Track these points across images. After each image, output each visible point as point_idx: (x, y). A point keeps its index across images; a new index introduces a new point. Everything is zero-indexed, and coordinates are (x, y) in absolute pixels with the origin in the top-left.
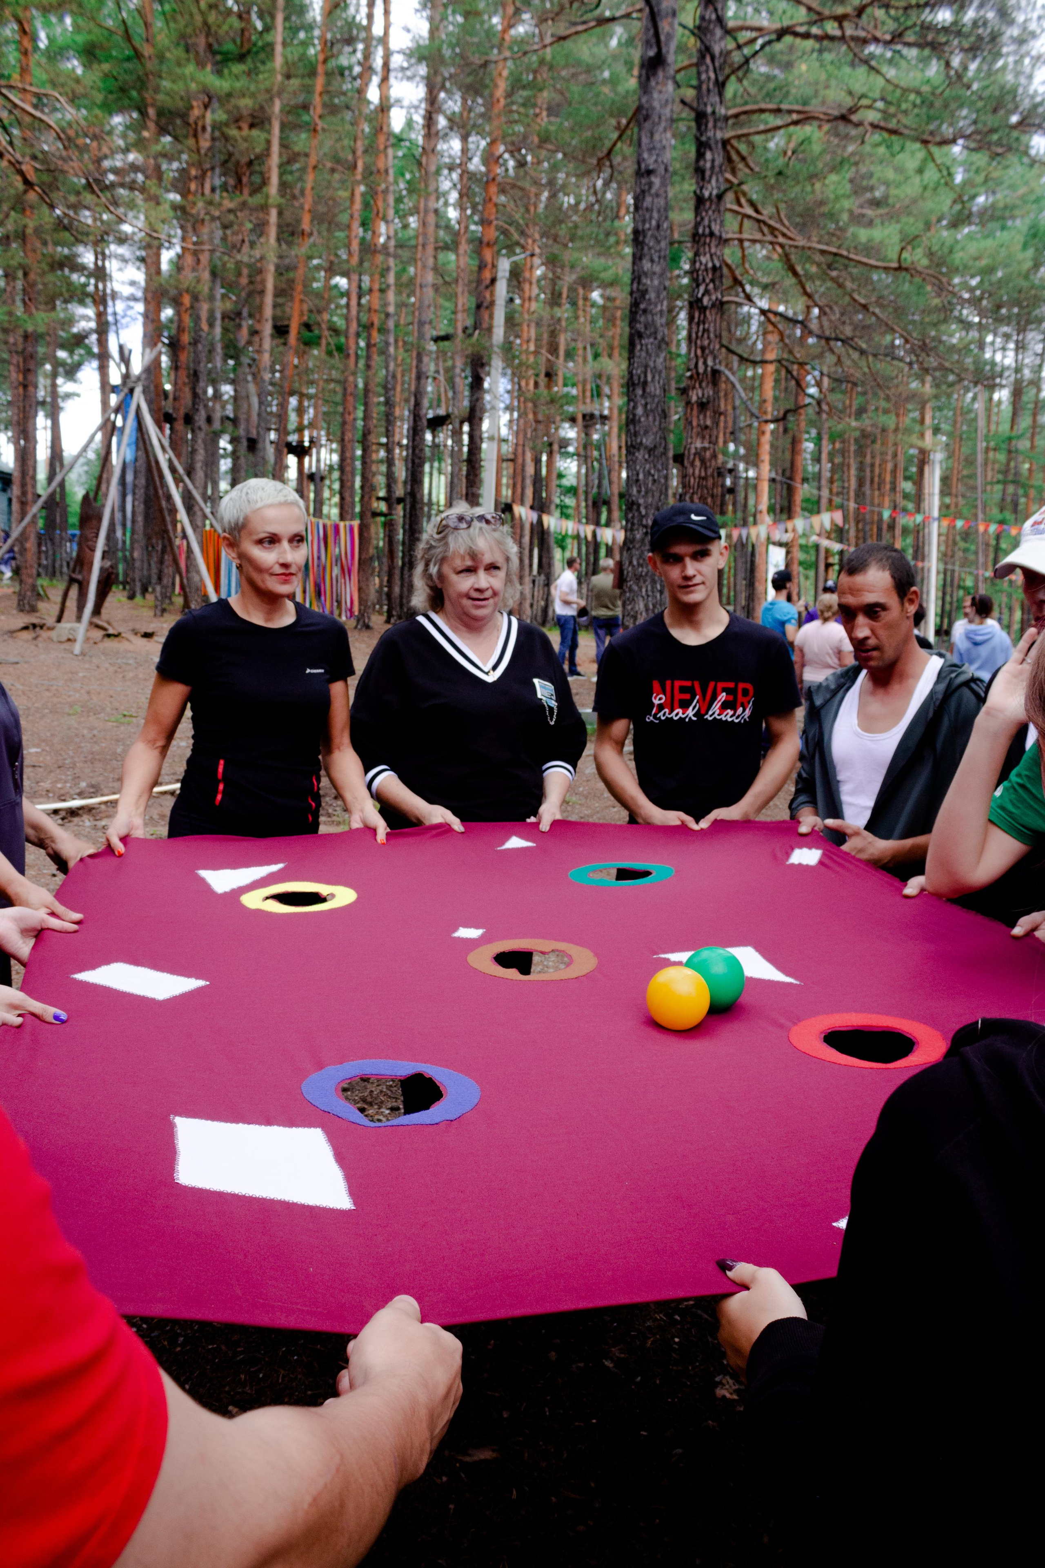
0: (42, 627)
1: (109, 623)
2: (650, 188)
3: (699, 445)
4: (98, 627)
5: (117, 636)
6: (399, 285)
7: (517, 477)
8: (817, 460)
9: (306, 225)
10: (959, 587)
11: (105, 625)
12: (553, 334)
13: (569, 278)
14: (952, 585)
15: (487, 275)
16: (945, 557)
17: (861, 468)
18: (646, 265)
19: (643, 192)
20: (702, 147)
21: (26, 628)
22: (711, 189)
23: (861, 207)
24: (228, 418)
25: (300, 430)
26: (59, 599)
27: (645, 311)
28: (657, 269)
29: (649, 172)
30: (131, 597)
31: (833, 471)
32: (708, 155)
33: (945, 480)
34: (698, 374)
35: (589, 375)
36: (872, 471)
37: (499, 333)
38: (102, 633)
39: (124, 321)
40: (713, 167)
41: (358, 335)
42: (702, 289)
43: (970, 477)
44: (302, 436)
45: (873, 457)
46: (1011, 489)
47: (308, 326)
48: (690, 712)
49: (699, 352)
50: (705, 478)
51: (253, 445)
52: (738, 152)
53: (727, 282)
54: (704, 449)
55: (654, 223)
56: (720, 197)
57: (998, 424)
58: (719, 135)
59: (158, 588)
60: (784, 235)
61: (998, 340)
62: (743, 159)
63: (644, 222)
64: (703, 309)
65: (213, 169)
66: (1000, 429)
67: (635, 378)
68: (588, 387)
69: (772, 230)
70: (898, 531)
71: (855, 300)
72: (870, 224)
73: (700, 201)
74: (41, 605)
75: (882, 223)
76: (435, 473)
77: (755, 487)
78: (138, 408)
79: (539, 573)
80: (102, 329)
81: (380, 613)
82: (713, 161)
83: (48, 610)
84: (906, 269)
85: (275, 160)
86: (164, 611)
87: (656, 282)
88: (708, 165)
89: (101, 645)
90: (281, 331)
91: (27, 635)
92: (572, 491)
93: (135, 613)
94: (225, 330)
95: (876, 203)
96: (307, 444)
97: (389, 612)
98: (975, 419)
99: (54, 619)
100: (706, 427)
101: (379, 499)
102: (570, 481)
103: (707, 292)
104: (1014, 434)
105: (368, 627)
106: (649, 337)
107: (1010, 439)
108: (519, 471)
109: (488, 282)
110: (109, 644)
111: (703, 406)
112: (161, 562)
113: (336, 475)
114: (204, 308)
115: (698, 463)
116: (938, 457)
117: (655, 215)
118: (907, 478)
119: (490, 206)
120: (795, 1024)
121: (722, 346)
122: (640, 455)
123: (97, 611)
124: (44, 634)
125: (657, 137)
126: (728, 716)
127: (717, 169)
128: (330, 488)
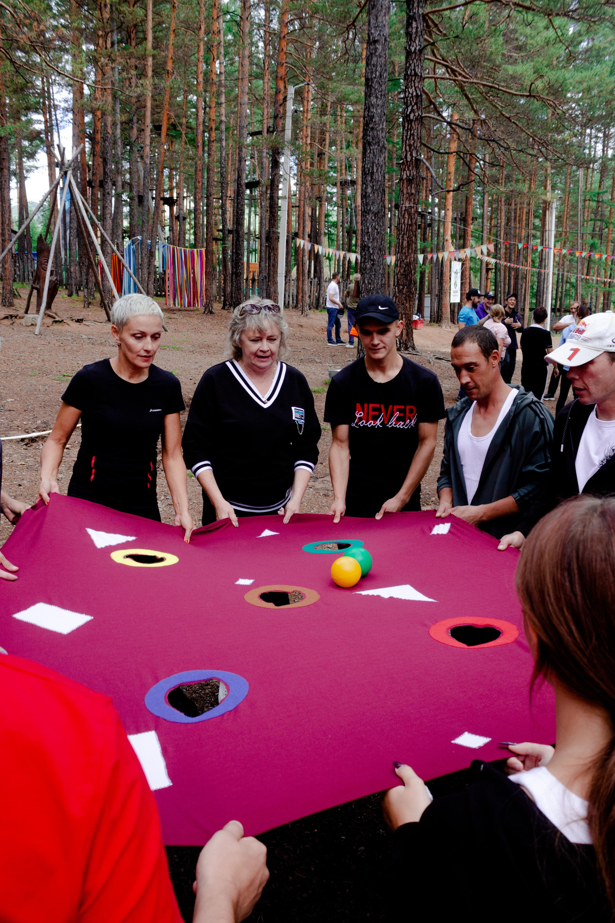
0: (16, 317)
1: (56, 314)
2: (376, 51)
3: (407, 205)
4: (49, 316)
5: (62, 321)
6: (228, 101)
7: (301, 218)
8: (482, 206)
9: (170, 66)
10: (567, 282)
11: (54, 315)
12: (323, 133)
13: (331, 98)
14: (562, 282)
15: (281, 97)
16: (557, 264)
17: (508, 212)
18: (373, 100)
19: (371, 54)
20: (410, 19)
21: (6, 318)
22: (415, 47)
23: (510, 51)
24: (126, 183)
25: (171, 189)
26: (26, 297)
27: (372, 129)
28: (380, 102)
29: (375, 42)
30: (70, 295)
31: (492, 212)
32: (414, 25)
33: (559, 218)
34: (407, 161)
35: (343, 158)
36: (515, 213)
37: (288, 134)
38: (52, 320)
39: (61, 124)
40: (417, 32)
41: (204, 132)
42: (410, 109)
43: (573, 216)
44: (172, 193)
45: (515, 205)
46: (599, 223)
47: (174, 126)
48: (378, 423)
49: (408, 148)
50: (411, 225)
51: (141, 199)
52: (433, 21)
53: (425, 103)
54: (411, 207)
55: (378, 74)
56: (421, 51)
57: (591, 184)
58: (421, 11)
59: (86, 290)
60: (460, 74)
61: (593, 131)
62: (436, 25)
63: (372, 73)
64: (410, 121)
65: (112, 31)
66: (593, 186)
67: (367, 170)
68: (344, 164)
69: (453, 71)
70: (530, 251)
71: (503, 115)
72: (515, 62)
73: (409, 54)
74: (16, 301)
75: (522, 62)
76: (253, 215)
77: (444, 223)
78: (70, 182)
79: (315, 277)
80: (49, 129)
81: (220, 302)
82: (417, 28)
83: (20, 304)
84: (534, 97)
85: (150, 24)
86: (90, 303)
87: (379, 111)
88: (414, 31)
89: (51, 328)
90: (157, 128)
91: (7, 322)
92: (335, 225)
93: (73, 305)
94: (122, 130)
95: (519, 48)
96: (175, 198)
97: (225, 301)
98: (578, 181)
99: (24, 311)
100: (412, 194)
101: (218, 231)
102: (334, 218)
103: (412, 111)
104: (601, 191)
105: (211, 313)
106: (375, 145)
107: (598, 194)
108: (301, 216)
109: (281, 102)
110: (56, 327)
111: (410, 181)
112: (87, 274)
113: (193, 216)
114: (109, 119)
115: (407, 216)
116: (555, 205)
117: (379, 69)
118: (536, 217)
119: (282, 54)
120: (434, 624)
121: (422, 144)
122: (369, 217)
123: (49, 306)
124: (18, 321)
125: (380, 19)
126: (400, 425)
127: (419, 33)
128: (190, 223)
